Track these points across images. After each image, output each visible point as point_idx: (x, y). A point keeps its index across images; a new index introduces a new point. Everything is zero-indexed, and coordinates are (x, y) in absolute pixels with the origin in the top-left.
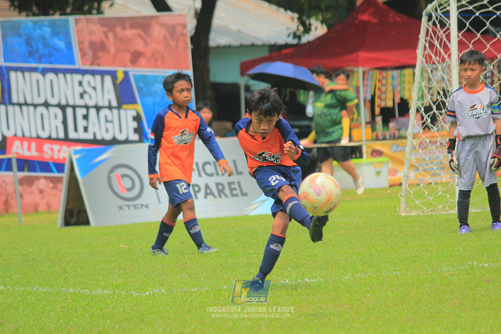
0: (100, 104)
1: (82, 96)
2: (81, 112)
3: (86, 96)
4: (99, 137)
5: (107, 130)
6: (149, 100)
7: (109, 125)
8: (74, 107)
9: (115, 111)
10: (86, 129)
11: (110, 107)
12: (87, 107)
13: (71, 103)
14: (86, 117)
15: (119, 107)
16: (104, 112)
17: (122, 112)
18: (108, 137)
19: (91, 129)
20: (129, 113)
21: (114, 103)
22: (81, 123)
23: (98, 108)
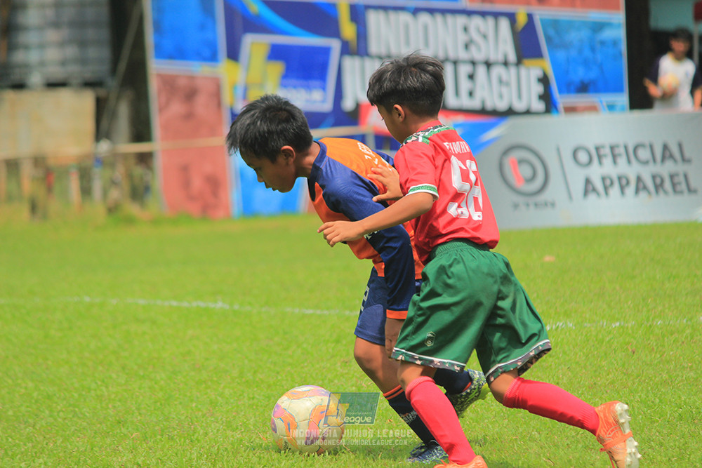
0: (493, 58)
1: (467, 46)
2: (464, 70)
3: (473, 49)
4: (489, 106)
5: (501, 96)
6: (561, 55)
7: (504, 90)
8: (455, 63)
9: (513, 70)
10: (471, 94)
11: (506, 64)
12: (473, 63)
13: (452, 55)
14: (471, 77)
15: (519, 62)
16: (498, 71)
17: (523, 71)
18: (502, 106)
19: (479, 94)
20: (532, 71)
21: (512, 57)
22: (465, 85)
23: (488, 65)
